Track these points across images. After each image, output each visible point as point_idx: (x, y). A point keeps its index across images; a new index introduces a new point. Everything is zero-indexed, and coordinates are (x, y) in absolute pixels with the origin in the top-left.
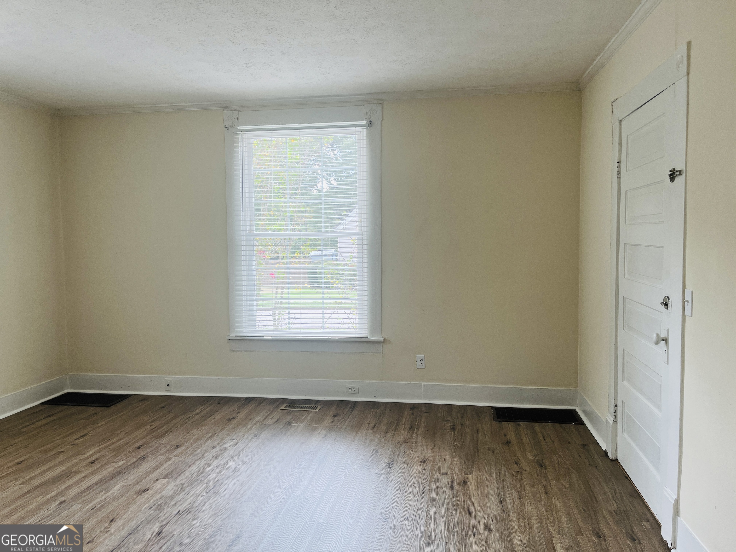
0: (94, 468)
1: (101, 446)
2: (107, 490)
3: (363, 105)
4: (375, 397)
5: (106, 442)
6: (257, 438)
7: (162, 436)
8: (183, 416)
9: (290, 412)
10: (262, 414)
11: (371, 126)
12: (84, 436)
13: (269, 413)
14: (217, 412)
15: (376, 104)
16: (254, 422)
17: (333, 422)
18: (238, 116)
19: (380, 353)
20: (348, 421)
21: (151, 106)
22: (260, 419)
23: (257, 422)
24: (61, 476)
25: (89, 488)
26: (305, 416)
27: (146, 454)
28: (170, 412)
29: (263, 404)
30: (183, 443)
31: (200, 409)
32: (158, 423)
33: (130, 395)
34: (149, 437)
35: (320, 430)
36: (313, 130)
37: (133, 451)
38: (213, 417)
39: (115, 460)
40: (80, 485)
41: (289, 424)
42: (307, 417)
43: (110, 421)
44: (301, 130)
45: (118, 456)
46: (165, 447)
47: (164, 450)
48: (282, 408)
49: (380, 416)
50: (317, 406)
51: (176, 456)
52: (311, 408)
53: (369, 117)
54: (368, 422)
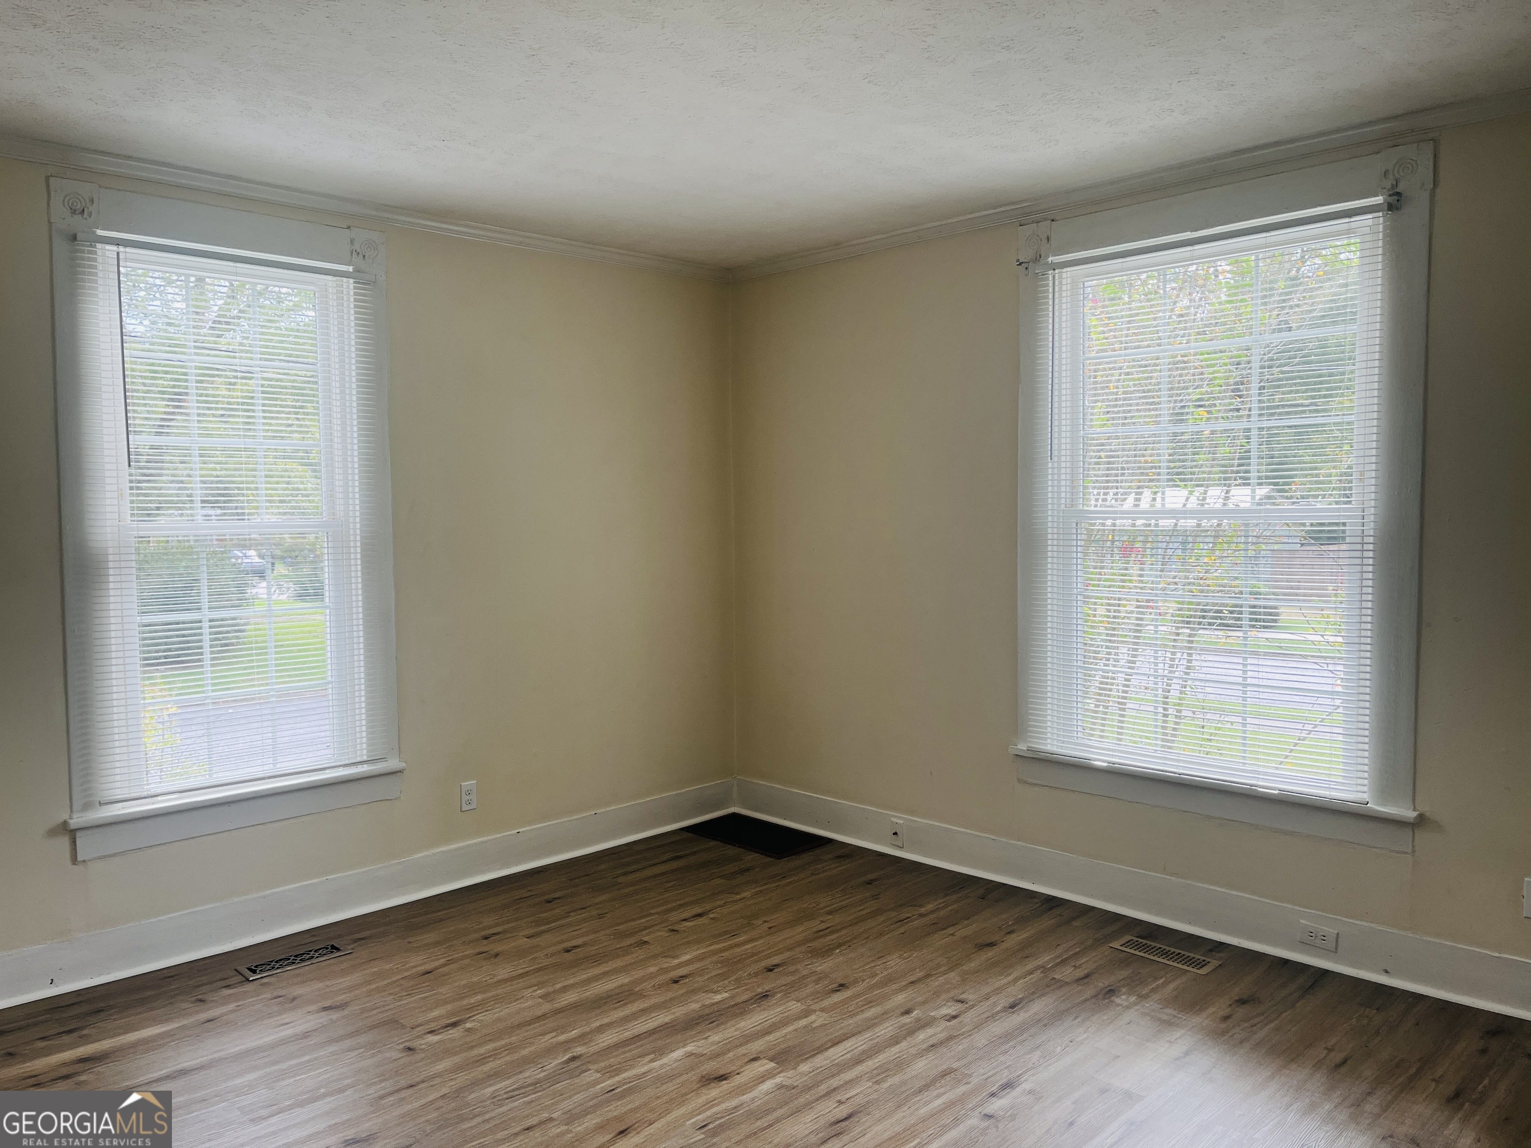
0: (670, 995)
1: (712, 948)
2: (660, 1052)
3: (1378, 153)
4: (1386, 972)
5: (725, 940)
6: (1013, 1012)
7: (825, 952)
8: (894, 914)
9: (1126, 961)
10: (1059, 950)
11: (1398, 209)
12: (700, 915)
13: (1078, 950)
14: (968, 919)
15: (1415, 145)
16: (1030, 966)
17: (1226, 1018)
18: (1048, 233)
19: (1406, 853)
20: (1272, 1025)
21: (877, 237)
22: (1049, 962)
23: (1037, 968)
24: (609, 997)
25: (637, 1038)
26: (1160, 982)
27: (774, 988)
28: (875, 897)
29: (1076, 923)
30: (856, 982)
31: (936, 903)
32: (836, 919)
33: (830, 841)
34: (803, 948)
35: (1178, 1034)
36: (1230, 241)
37: (756, 974)
38: (950, 930)
39: (715, 987)
40: (625, 1027)
41: (1111, 992)
42: (1164, 984)
43: (761, 891)
44: (1197, 247)
45: (724, 980)
46: (817, 982)
47: (810, 989)
48: (1116, 945)
49: (1377, 1033)
50: (1208, 960)
51: (822, 1010)
52: (1190, 962)
53: (1395, 183)
54: (1330, 1044)
